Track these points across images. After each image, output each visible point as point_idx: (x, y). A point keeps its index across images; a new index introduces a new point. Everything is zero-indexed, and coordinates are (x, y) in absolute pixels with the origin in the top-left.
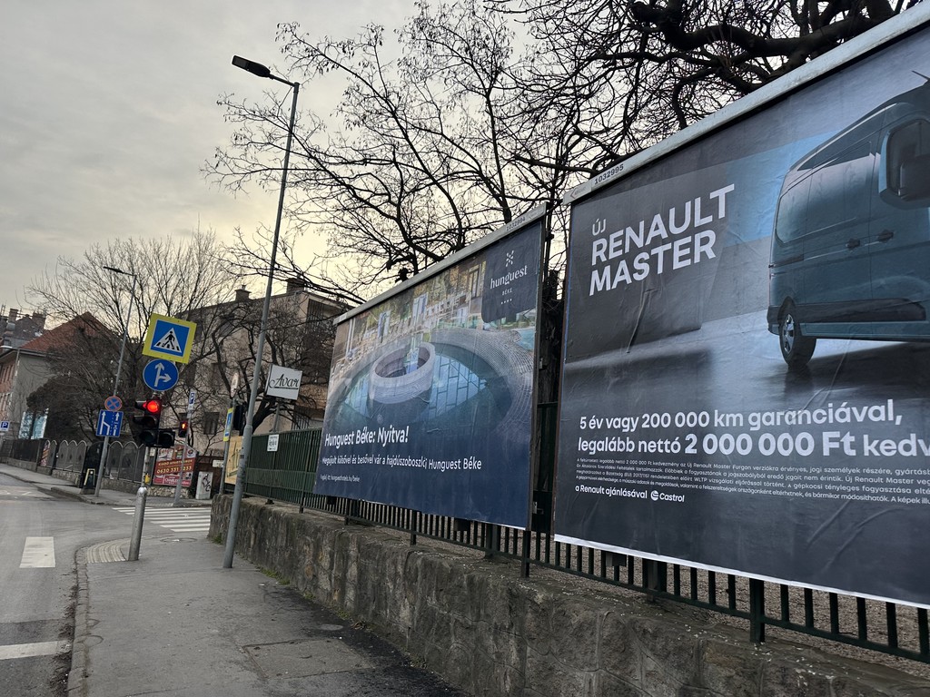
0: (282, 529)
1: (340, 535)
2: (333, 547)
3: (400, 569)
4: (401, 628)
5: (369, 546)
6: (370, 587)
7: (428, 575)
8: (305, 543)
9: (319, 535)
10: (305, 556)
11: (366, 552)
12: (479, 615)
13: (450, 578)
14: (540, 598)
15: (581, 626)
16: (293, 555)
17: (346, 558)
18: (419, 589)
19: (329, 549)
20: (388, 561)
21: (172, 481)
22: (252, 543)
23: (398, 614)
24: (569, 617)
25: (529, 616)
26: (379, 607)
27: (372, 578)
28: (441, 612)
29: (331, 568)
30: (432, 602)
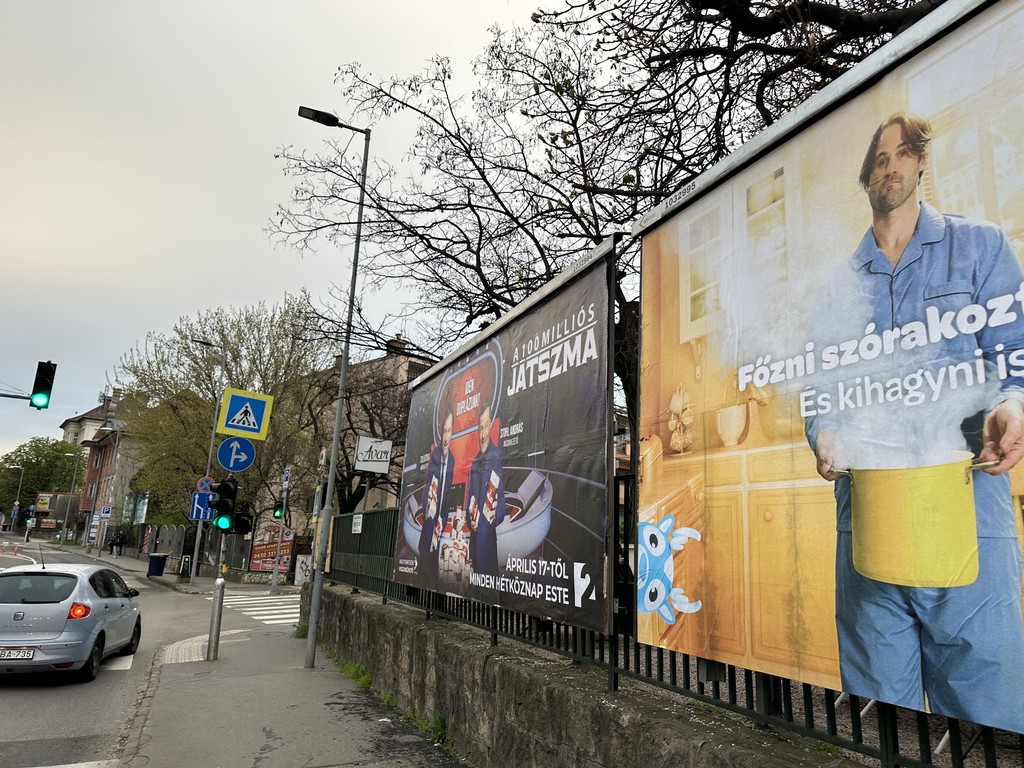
0: (364, 624)
1: (418, 633)
2: (411, 646)
3: (478, 676)
4: (481, 747)
5: (446, 647)
6: (448, 696)
7: (506, 684)
8: (386, 641)
9: (399, 631)
10: (386, 655)
11: (444, 653)
12: (560, 738)
13: (529, 690)
14: (625, 719)
15: (672, 757)
16: (375, 654)
17: (424, 659)
18: (498, 702)
19: (408, 648)
20: (465, 665)
21: (269, 566)
22: (337, 638)
23: (478, 730)
24: (659, 746)
25: (614, 741)
26: (458, 720)
27: (450, 685)
28: (520, 730)
29: (411, 671)
30: (511, 718)
